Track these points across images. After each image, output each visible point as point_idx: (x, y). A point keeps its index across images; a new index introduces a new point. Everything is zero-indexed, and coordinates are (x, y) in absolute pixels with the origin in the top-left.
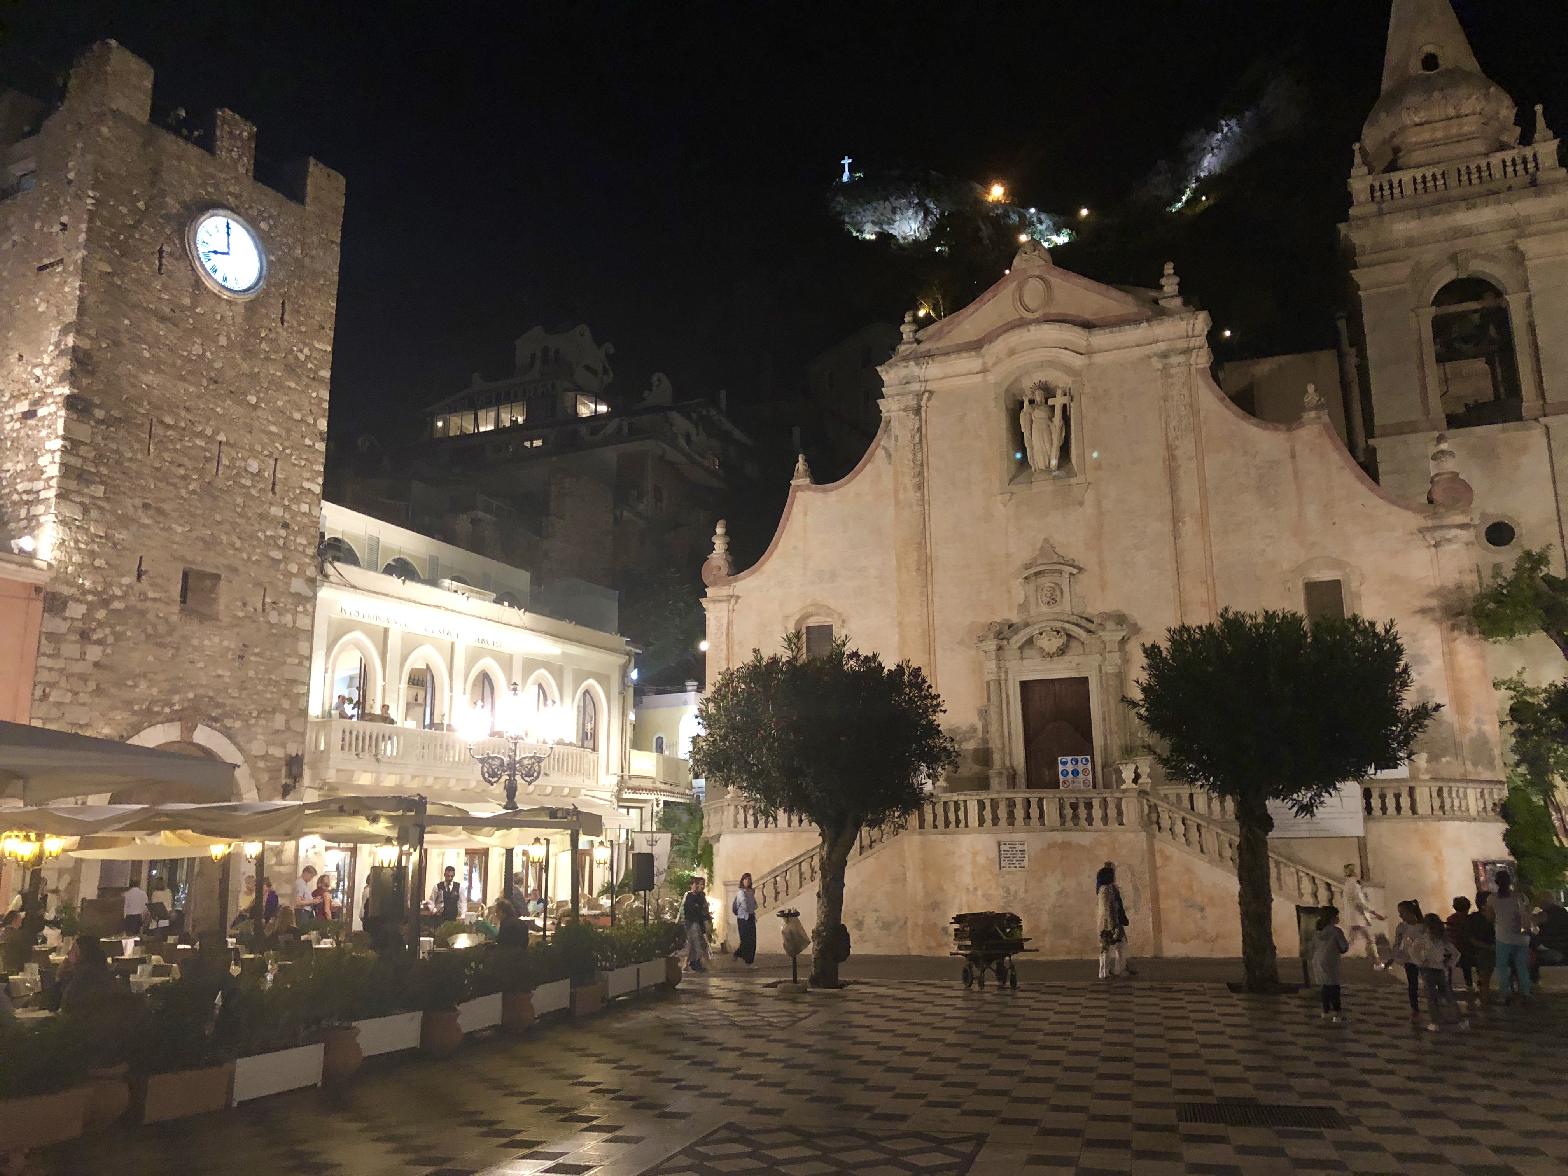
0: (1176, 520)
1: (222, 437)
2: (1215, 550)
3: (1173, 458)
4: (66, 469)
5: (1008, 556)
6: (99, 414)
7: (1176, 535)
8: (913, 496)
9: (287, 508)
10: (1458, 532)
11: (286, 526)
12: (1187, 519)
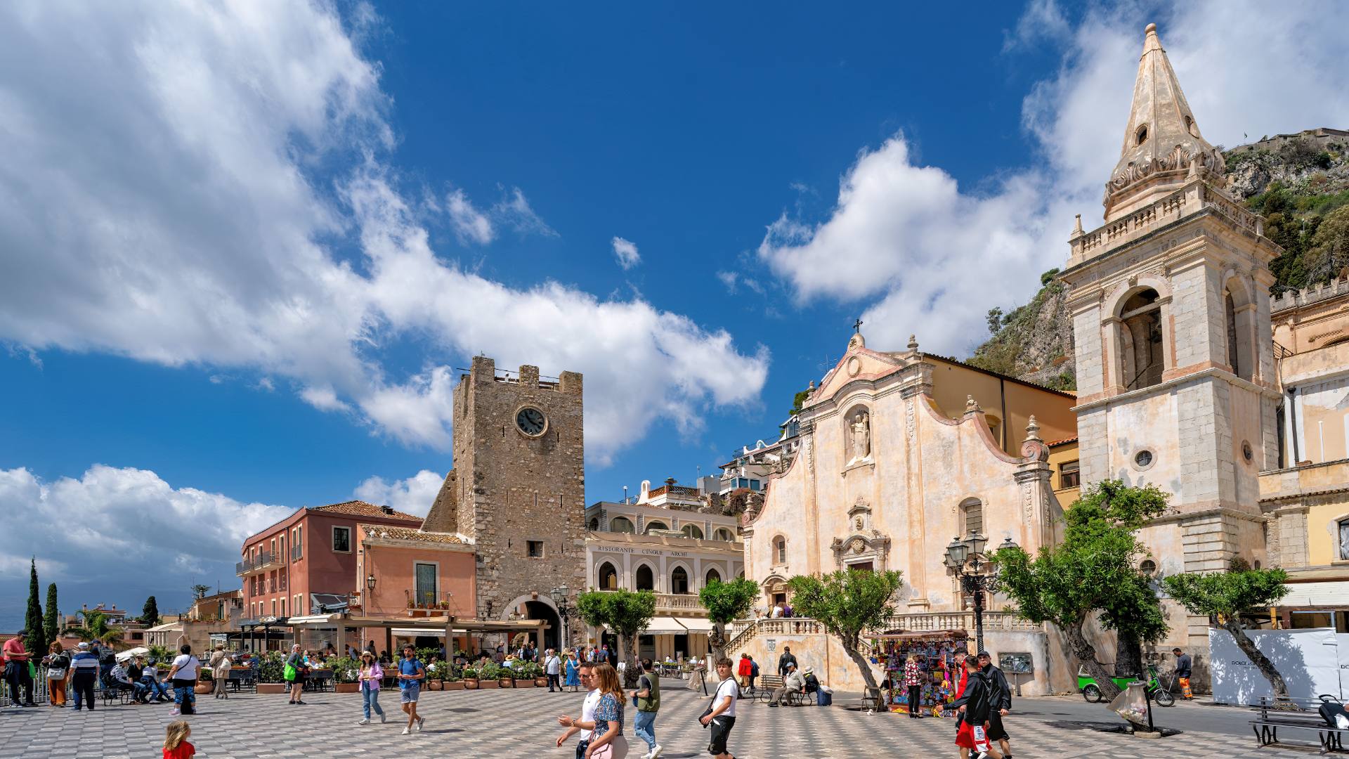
0: (909, 478)
1: (537, 491)
2: (925, 493)
3: (908, 445)
4: (479, 514)
5: (846, 503)
6: (488, 492)
7: (909, 487)
8: (811, 476)
9: (568, 513)
10: (1030, 474)
11: (569, 520)
12: (913, 478)
